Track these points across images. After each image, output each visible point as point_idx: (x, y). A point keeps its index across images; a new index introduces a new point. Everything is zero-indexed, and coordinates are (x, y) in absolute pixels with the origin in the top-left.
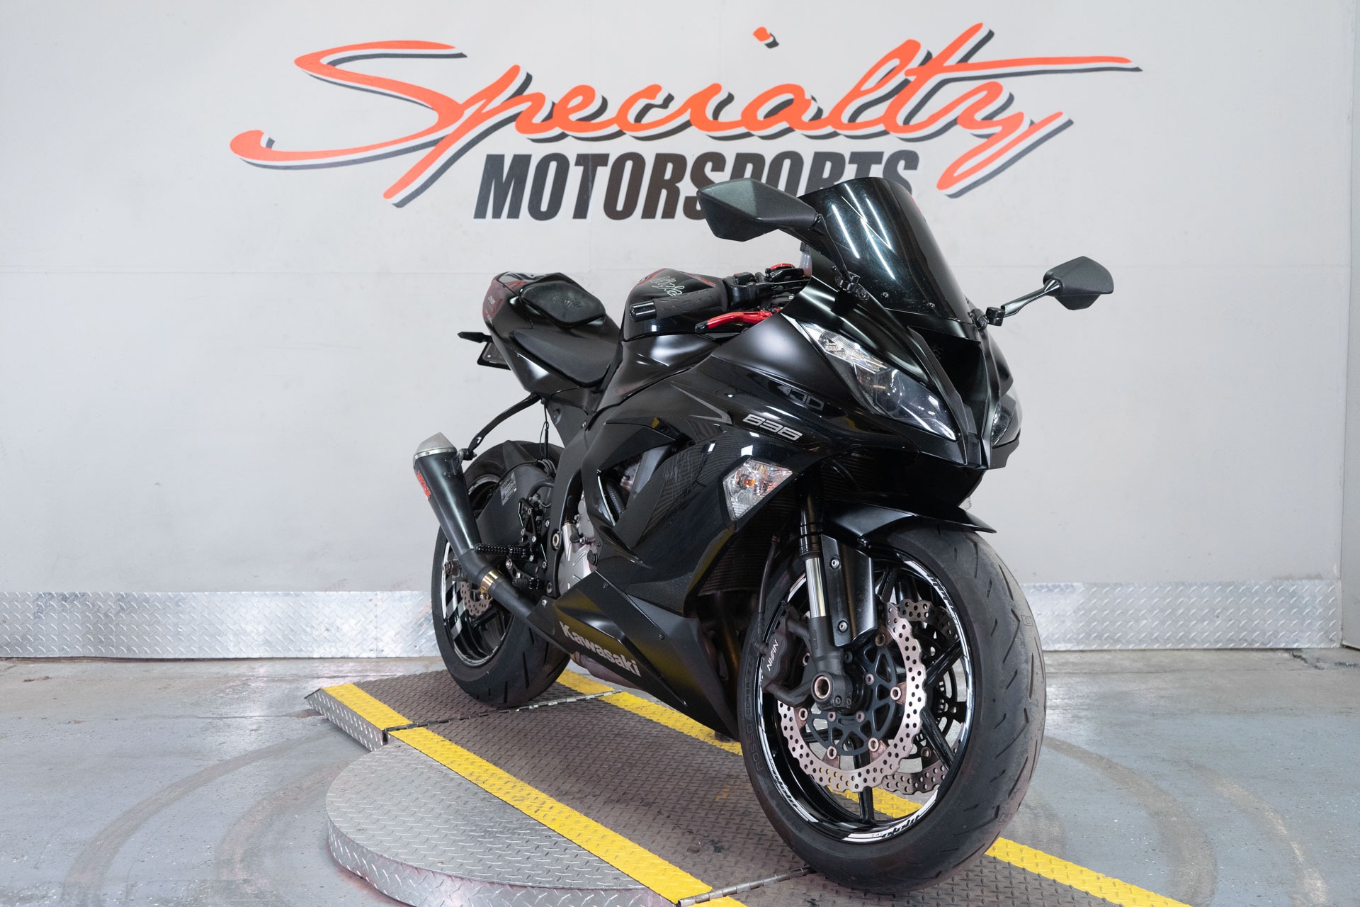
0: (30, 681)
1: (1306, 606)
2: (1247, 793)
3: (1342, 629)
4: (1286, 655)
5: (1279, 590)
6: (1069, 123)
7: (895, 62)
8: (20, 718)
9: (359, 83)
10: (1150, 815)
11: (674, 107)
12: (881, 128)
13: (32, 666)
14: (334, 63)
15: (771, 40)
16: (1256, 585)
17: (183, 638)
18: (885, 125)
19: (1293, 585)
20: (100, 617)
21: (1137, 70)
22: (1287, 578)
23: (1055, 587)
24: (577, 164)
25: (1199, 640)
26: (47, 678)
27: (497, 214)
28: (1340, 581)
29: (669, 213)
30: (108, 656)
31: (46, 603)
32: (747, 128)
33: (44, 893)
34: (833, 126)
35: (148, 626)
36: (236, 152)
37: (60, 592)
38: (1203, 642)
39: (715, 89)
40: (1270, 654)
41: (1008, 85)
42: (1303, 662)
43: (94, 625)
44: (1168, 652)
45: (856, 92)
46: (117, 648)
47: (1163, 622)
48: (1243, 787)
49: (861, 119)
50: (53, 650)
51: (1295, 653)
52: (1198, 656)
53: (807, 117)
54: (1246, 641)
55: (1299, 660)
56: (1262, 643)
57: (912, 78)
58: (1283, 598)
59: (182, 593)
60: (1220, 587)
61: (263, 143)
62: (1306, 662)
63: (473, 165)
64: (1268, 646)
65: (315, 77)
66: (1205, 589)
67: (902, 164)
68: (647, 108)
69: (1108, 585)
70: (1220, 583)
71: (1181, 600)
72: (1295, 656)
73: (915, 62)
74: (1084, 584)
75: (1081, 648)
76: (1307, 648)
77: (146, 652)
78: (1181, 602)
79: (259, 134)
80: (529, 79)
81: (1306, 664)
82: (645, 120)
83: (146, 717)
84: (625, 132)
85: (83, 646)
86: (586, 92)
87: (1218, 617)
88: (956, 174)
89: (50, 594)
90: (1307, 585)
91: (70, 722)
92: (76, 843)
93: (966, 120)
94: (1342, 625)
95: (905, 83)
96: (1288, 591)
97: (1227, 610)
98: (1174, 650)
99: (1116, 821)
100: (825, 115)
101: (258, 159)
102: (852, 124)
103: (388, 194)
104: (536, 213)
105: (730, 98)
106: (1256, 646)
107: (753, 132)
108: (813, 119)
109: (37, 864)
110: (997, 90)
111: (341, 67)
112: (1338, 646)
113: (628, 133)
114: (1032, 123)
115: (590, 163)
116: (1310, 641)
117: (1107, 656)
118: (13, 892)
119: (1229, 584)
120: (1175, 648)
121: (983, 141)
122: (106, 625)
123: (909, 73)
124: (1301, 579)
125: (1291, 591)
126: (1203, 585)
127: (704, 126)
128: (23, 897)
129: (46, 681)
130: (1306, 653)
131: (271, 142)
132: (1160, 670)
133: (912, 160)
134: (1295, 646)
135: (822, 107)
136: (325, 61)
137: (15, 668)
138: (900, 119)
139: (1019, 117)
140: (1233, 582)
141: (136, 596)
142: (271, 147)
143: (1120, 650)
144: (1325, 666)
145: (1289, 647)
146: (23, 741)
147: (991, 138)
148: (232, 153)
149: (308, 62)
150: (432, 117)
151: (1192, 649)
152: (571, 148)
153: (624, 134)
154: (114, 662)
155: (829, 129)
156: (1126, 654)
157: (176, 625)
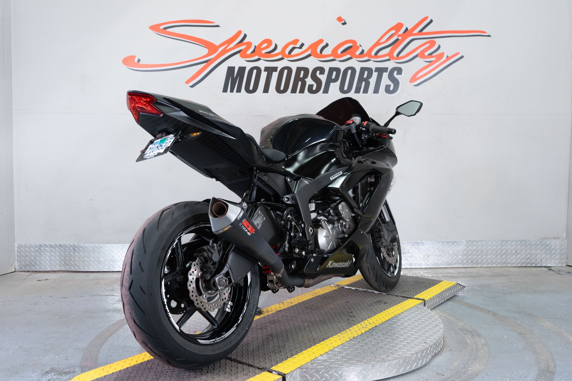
0: (40, 281)
1: (553, 249)
2: (553, 325)
3: (567, 258)
4: (546, 269)
5: (542, 244)
6: (462, 57)
7: (393, 32)
8: (40, 296)
9: (176, 37)
10: (518, 334)
11: (304, 48)
12: (387, 58)
13: (39, 274)
14: (165, 28)
15: (344, 22)
16: (533, 241)
17: (101, 263)
18: (389, 57)
19: (548, 241)
20: (67, 254)
21: (489, 36)
22: (546, 239)
23: (455, 242)
24: (265, 71)
25: (511, 263)
26: (47, 279)
27: (232, 91)
28: (566, 240)
29: (302, 91)
30: (70, 270)
31: (44, 248)
32: (334, 57)
33: (73, 370)
34: (368, 57)
35: (87, 258)
36: (124, 64)
37: (50, 244)
38: (513, 264)
39: (321, 41)
40: (539, 269)
41: (438, 41)
42: (553, 272)
43: (64, 257)
44: (499, 268)
45: (377, 43)
46: (74, 267)
47: (497, 256)
48: (551, 323)
49: (379, 54)
50: (47, 268)
51: (549, 268)
52: (512, 269)
53: (358, 53)
54: (529, 263)
55: (551, 271)
56: (536, 264)
57: (400, 38)
58: (544, 247)
59: (101, 245)
60: (519, 242)
61: (136, 60)
62: (555, 272)
63: (222, 71)
64: (538, 265)
65: (157, 34)
66: (513, 243)
67: (395, 72)
68: (293, 48)
69: (476, 241)
70: (520, 241)
71: (504, 247)
72: (549, 269)
73: (401, 32)
74: (466, 241)
75: (465, 266)
76: (554, 266)
77: (86, 269)
78: (504, 248)
79: (134, 57)
80: (245, 36)
81: (555, 273)
82: (293, 53)
83: (93, 296)
84: (284, 58)
85: (60, 266)
86: (269, 42)
87: (519, 254)
88: (417, 77)
89: (46, 245)
90: (553, 241)
91: (62, 298)
92: (80, 349)
93: (421, 55)
94: (567, 257)
95: (397, 40)
96: (546, 244)
97: (522, 251)
98: (501, 267)
99: (505, 337)
100: (365, 52)
101: (134, 67)
102: (375, 56)
103: (187, 82)
104: (248, 90)
105: (327, 45)
106: (534, 265)
107: (336, 59)
108: (360, 54)
109: (66, 358)
110: (434, 43)
111: (168, 30)
112: (565, 265)
113: (286, 59)
114: (447, 57)
115: (270, 70)
116: (555, 263)
117: (476, 270)
118: (60, 370)
119: (523, 241)
120: (502, 266)
121: (428, 63)
122: (69, 257)
123: (399, 36)
124: (551, 239)
125: (547, 244)
126: (513, 241)
127: (316, 56)
128: (65, 372)
129: (47, 281)
130: (553, 268)
131: (139, 60)
132: (499, 275)
133: (400, 71)
134: (549, 265)
135: (364, 49)
136: (162, 27)
137: (32, 275)
138: (395, 54)
139: (442, 54)
140: (525, 240)
141: (82, 246)
142: (139, 62)
143: (480, 267)
144: (563, 273)
145: (546, 266)
146: (45, 306)
147: (431, 63)
148: (123, 64)
149: (155, 28)
150: (205, 51)
151: (508, 267)
152: (262, 64)
153: (284, 59)
154: (72, 273)
155: (366, 58)
156: (482, 268)
157: (99, 258)
